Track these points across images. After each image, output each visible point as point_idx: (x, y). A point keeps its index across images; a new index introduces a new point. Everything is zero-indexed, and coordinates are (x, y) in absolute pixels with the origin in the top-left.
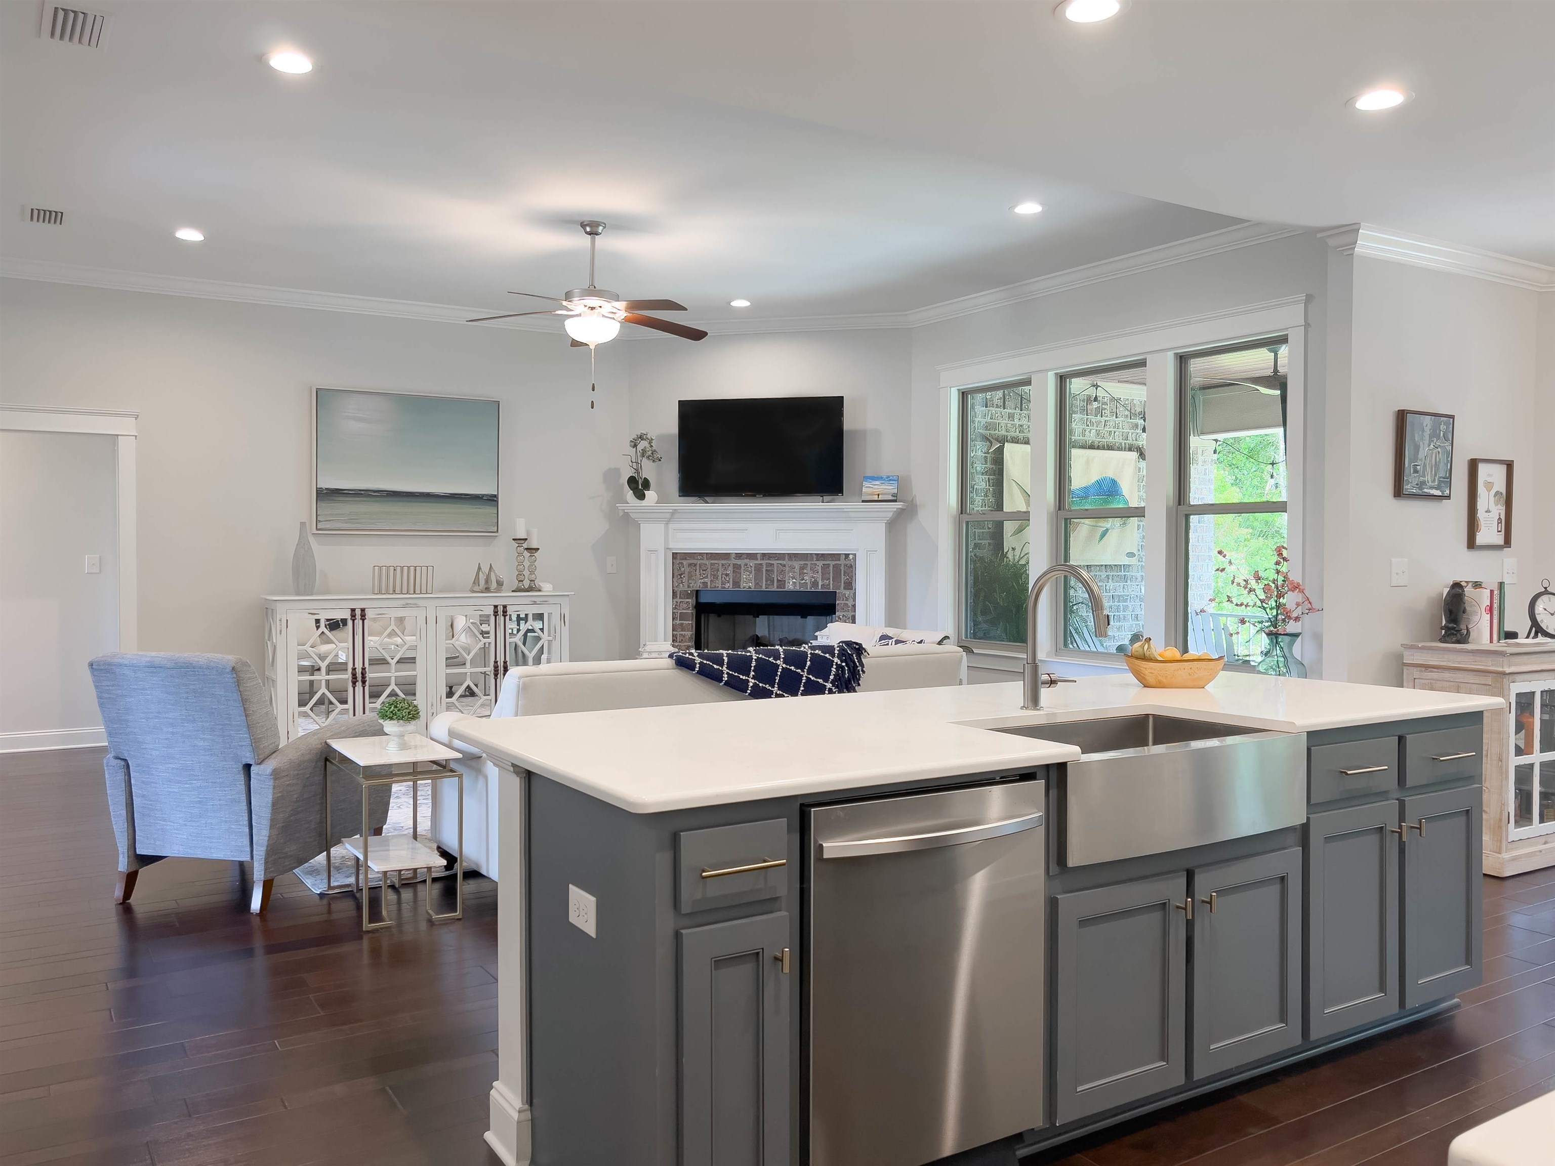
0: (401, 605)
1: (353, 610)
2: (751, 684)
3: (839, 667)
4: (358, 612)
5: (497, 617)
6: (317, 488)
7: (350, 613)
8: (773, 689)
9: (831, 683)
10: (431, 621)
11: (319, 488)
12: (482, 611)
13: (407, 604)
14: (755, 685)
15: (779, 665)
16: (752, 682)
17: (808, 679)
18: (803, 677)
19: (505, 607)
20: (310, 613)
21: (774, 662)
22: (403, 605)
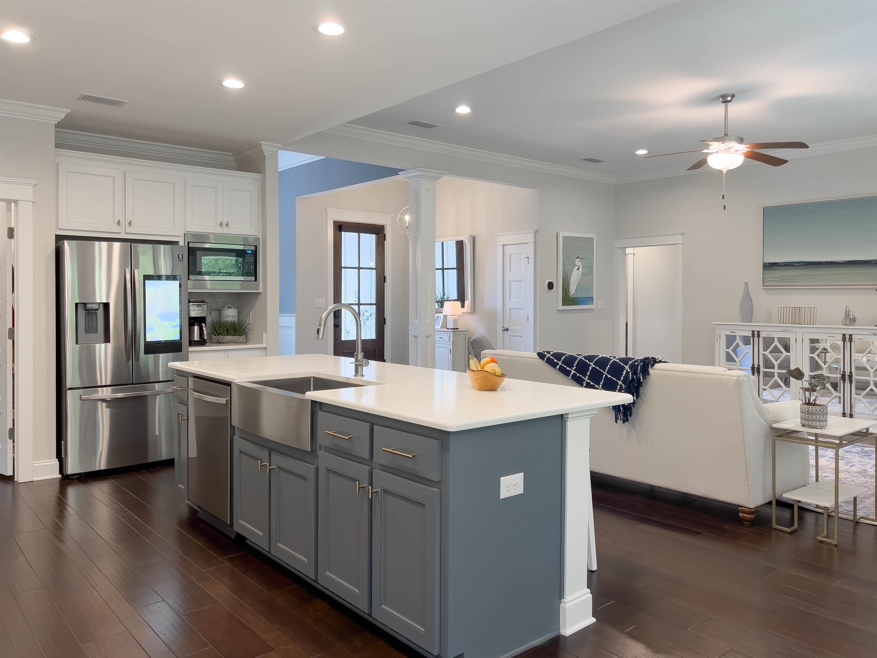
0: (780, 330)
1: (753, 332)
2: (572, 373)
3: (627, 373)
4: (756, 333)
5: (845, 342)
6: (763, 263)
7: (751, 333)
8: (585, 379)
9: (621, 382)
10: (799, 341)
11: (764, 263)
12: (834, 337)
13: (784, 330)
14: (574, 374)
15: (591, 365)
16: (573, 372)
17: (606, 376)
18: (604, 374)
19: (851, 336)
20: (731, 332)
21: (589, 363)
22: (782, 330)
